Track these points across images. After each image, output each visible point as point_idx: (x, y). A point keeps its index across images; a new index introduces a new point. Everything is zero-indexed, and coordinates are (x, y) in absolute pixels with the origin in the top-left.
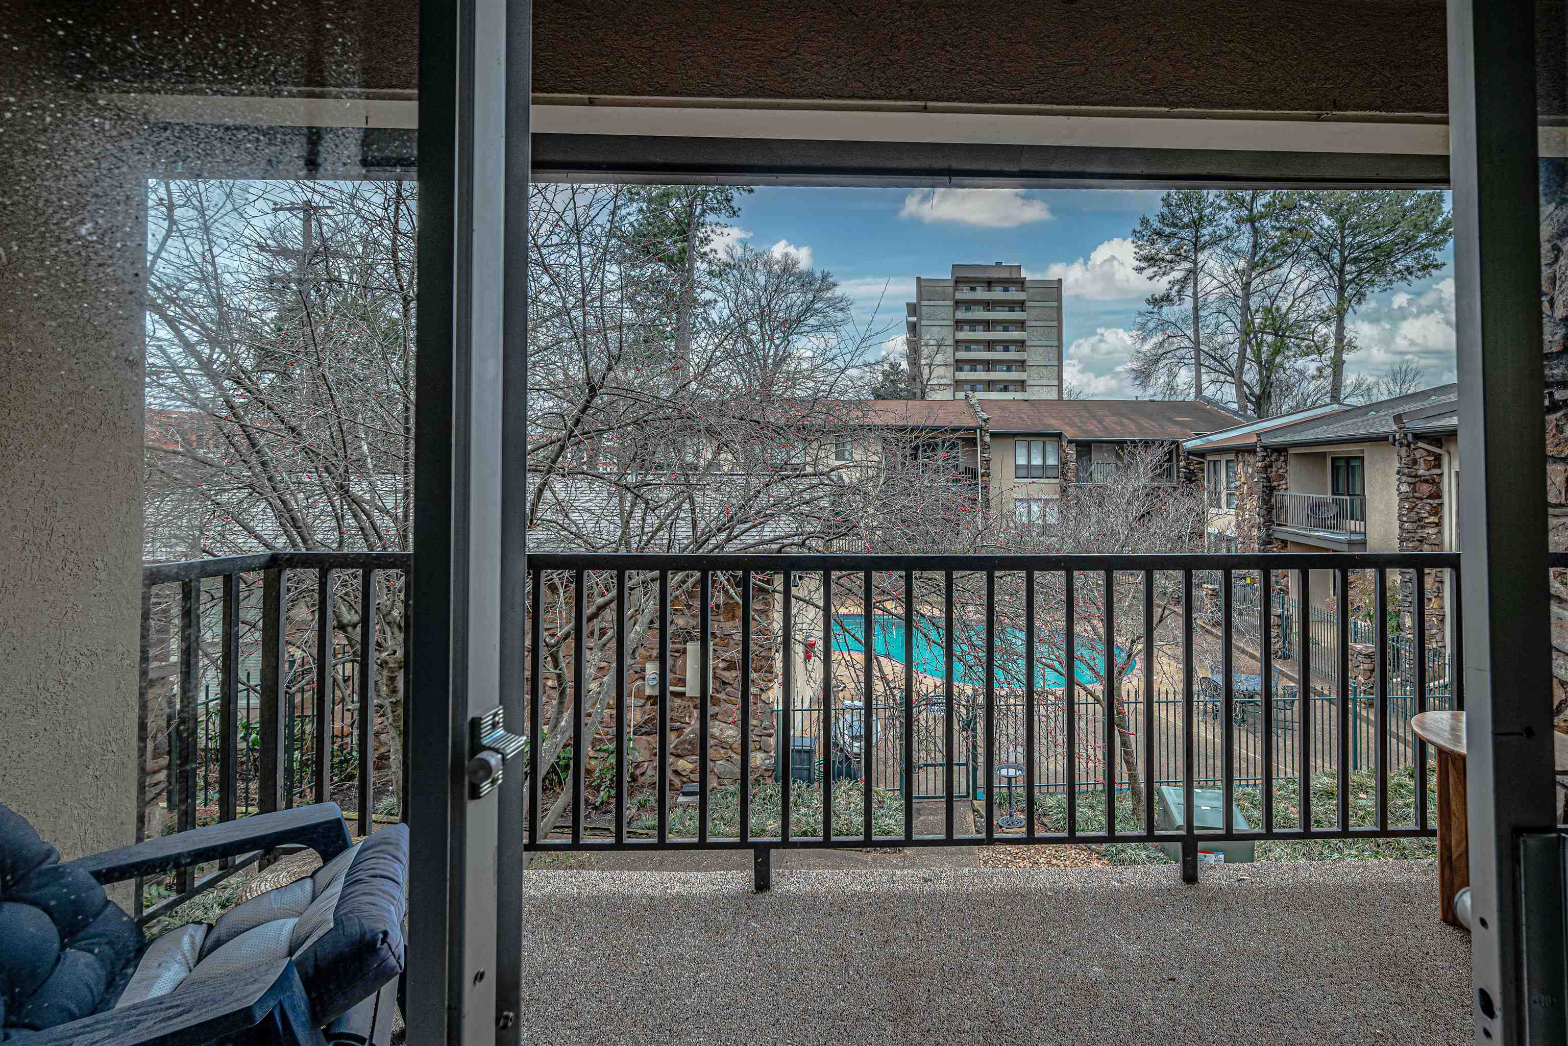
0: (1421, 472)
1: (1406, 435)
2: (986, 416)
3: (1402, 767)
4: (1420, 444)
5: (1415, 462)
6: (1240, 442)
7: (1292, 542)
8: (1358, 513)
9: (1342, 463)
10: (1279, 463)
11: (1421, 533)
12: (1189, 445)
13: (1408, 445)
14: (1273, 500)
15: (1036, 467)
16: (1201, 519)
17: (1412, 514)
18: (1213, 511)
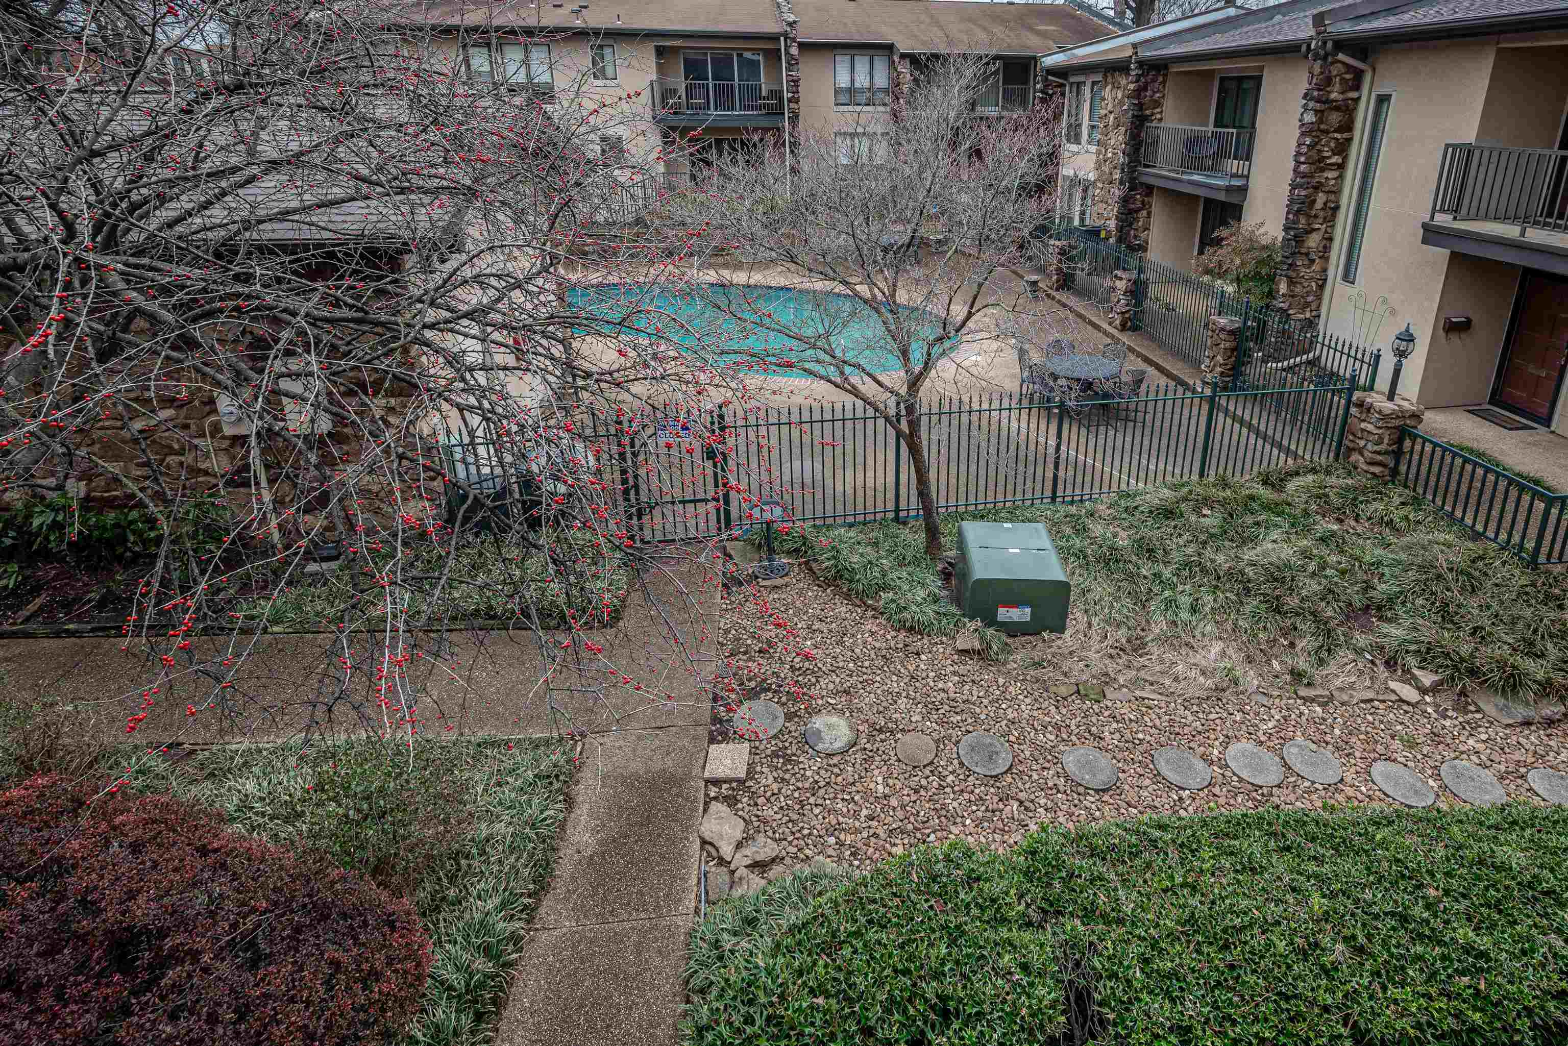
0: (1334, 96)
1: (1325, 43)
2: (792, 18)
3: (1255, 469)
4: (1341, 56)
5: (1329, 81)
6: (1111, 56)
7: (1159, 188)
8: (1242, 152)
9: (1233, 85)
10: (1156, 85)
11: (1320, 177)
12: (1049, 61)
13: (1325, 58)
14: (1143, 135)
15: (862, 91)
16: (1052, 157)
17: (1313, 153)
18: (1074, 148)
